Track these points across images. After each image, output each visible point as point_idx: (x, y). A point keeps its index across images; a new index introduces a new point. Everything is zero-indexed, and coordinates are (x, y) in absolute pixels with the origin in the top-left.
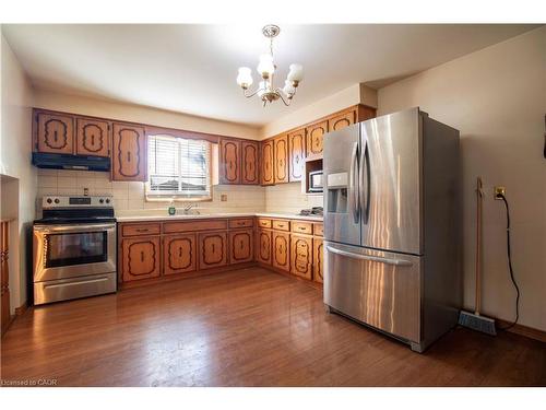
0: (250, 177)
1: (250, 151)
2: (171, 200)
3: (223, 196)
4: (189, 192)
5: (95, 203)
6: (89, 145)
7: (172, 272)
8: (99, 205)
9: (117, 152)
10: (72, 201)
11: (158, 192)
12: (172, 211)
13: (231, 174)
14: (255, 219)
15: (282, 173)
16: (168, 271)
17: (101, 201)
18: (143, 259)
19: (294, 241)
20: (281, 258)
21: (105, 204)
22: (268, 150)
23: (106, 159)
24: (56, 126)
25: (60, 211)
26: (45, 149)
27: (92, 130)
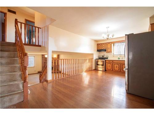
2: (119, 56)
5: (105, 57)
6: (103, 48)
7: (115, 70)
10: (102, 56)
12: (119, 58)
16: (114, 70)
18: (109, 67)
23: (106, 49)
24: (99, 46)
25: (100, 58)
26: (98, 49)
27: (104, 45)
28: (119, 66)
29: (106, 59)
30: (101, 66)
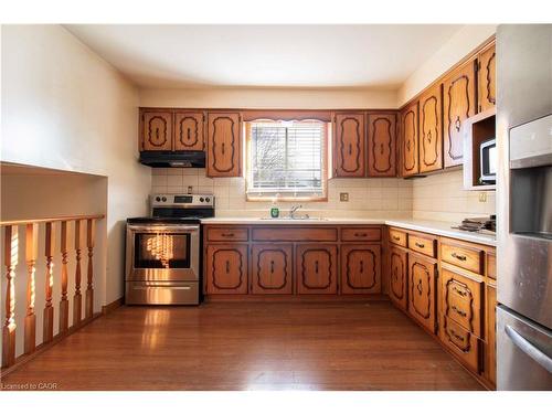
0: (382, 165)
1: (382, 127)
2: (274, 199)
3: (342, 194)
4: (296, 189)
5: (196, 202)
6: (185, 140)
7: (262, 291)
8: (200, 204)
9: (211, 144)
10: (178, 199)
11: (260, 190)
12: (275, 214)
13: (351, 163)
14: (385, 229)
15: (430, 154)
16: (256, 290)
17: (202, 200)
18: (228, 270)
19: (444, 278)
20: (421, 303)
21: (205, 203)
22: (411, 120)
23: (202, 153)
24: (157, 124)
25: (160, 214)
26: (149, 147)
27: (189, 124)
28: (289, 259)
29: (204, 221)
30: (165, 274)
